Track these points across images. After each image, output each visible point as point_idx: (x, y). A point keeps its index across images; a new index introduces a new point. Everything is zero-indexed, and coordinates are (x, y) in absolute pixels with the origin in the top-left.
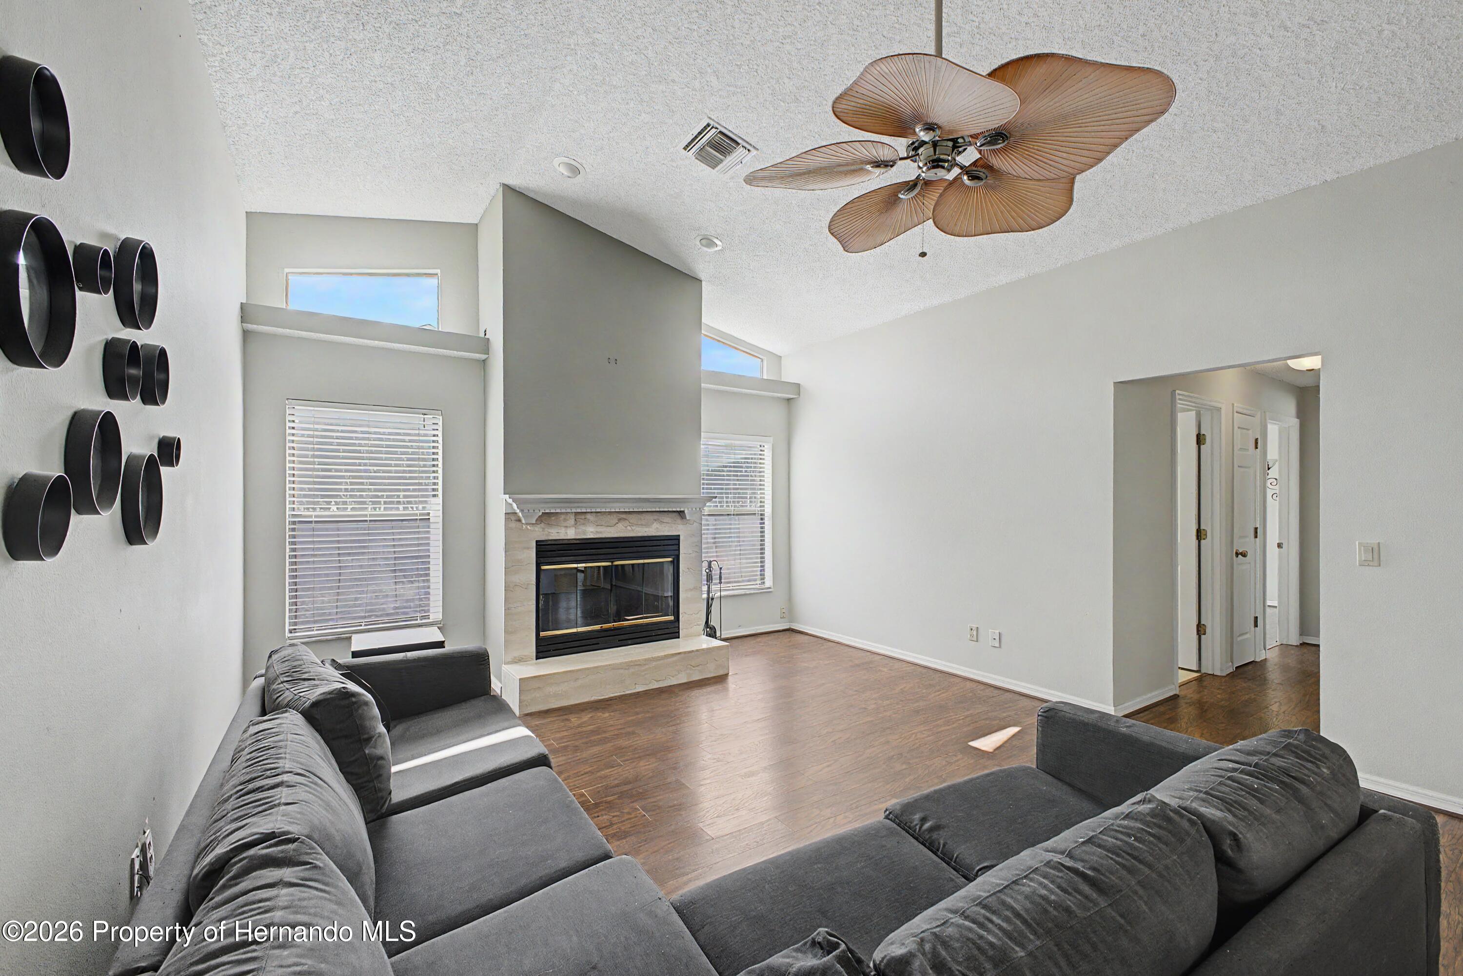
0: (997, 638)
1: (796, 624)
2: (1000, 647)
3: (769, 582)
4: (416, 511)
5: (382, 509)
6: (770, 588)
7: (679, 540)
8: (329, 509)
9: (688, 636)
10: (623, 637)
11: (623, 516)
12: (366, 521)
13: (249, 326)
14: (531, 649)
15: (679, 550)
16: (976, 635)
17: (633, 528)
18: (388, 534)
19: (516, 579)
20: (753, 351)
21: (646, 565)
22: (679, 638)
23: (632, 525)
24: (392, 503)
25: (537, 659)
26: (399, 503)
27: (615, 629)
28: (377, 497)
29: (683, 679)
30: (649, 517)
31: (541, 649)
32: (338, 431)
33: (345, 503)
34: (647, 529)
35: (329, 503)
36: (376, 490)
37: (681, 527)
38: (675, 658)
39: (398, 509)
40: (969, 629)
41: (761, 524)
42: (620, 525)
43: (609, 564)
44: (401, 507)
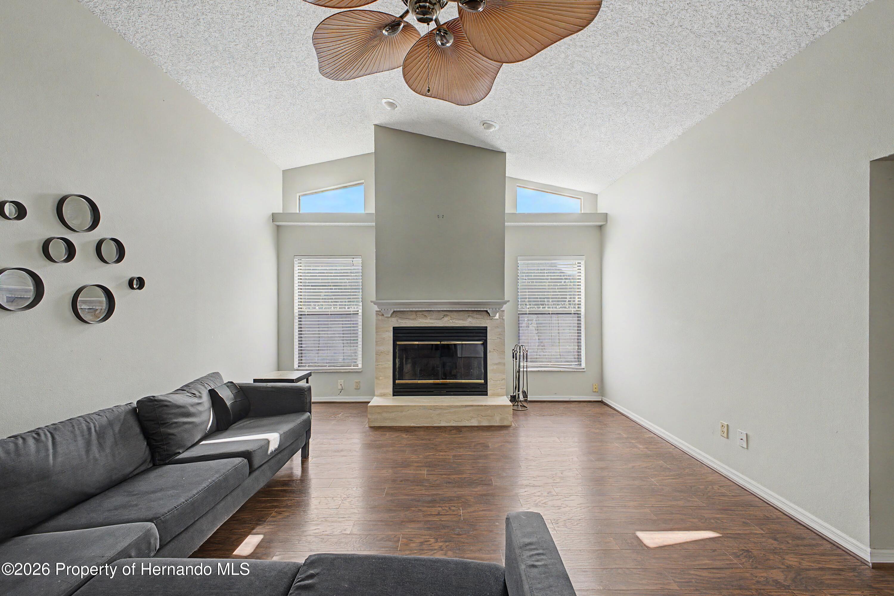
0: (745, 439)
1: (607, 399)
2: (747, 448)
3: (583, 365)
4: (352, 310)
5: (338, 308)
6: (584, 369)
7: (487, 330)
8: (315, 308)
9: (494, 395)
10: (449, 390)
11: (445, 313)
12: (328, 314)
13: (278, 223)
14: (390, 390)
15: (486, 337)
16: (727, 432)
17: (454, 321)
18: (340, 321)
19: (381, 348)
20: (574, 194)
21: (464, 346)
22: (487, 395)
23: (452, 319)
24: (342, 305)
25: (394, 395)
26: (345, 305)
27: (442, 384)
28: (336, 302)
29: (474, 423)
30: (466, 315)
31: (396, 390)
32: (319, 270)
33: (322, 305)
34: (465, 322)
35: (315, 305)
36: (335, 299)
37: (488, 321)
38: (468, 409)
39: (345, 308)
40: (720, 425)
41: (578, 320)
42: (446, 319)
43: (439, 343)
44: (347, 307)
